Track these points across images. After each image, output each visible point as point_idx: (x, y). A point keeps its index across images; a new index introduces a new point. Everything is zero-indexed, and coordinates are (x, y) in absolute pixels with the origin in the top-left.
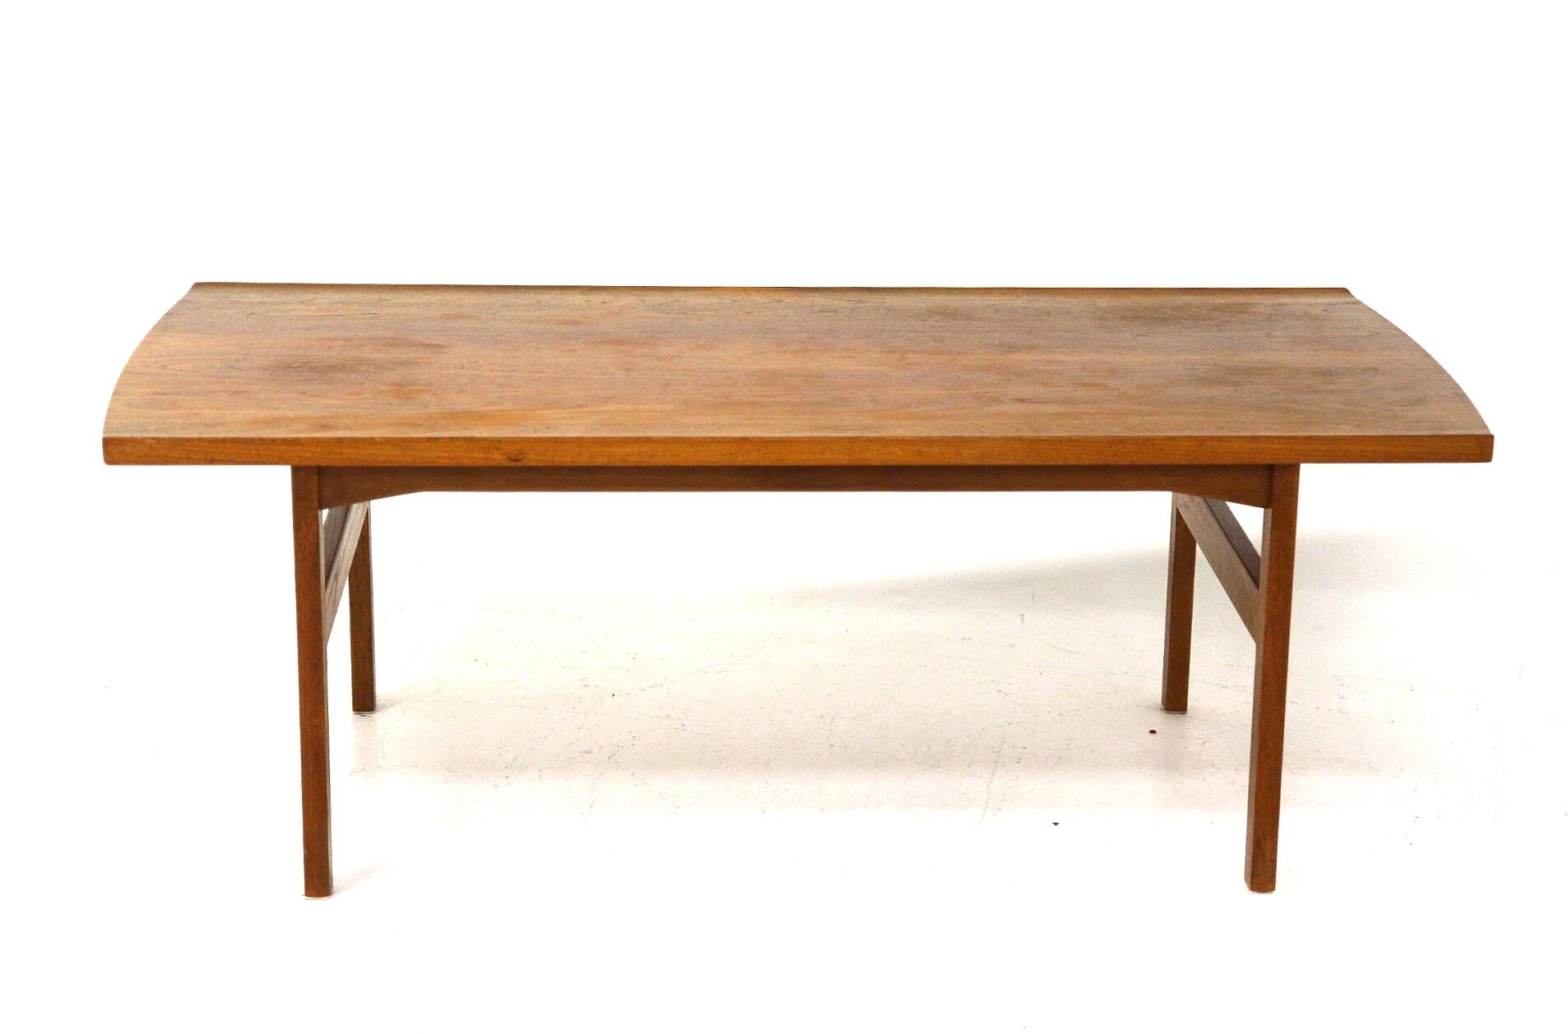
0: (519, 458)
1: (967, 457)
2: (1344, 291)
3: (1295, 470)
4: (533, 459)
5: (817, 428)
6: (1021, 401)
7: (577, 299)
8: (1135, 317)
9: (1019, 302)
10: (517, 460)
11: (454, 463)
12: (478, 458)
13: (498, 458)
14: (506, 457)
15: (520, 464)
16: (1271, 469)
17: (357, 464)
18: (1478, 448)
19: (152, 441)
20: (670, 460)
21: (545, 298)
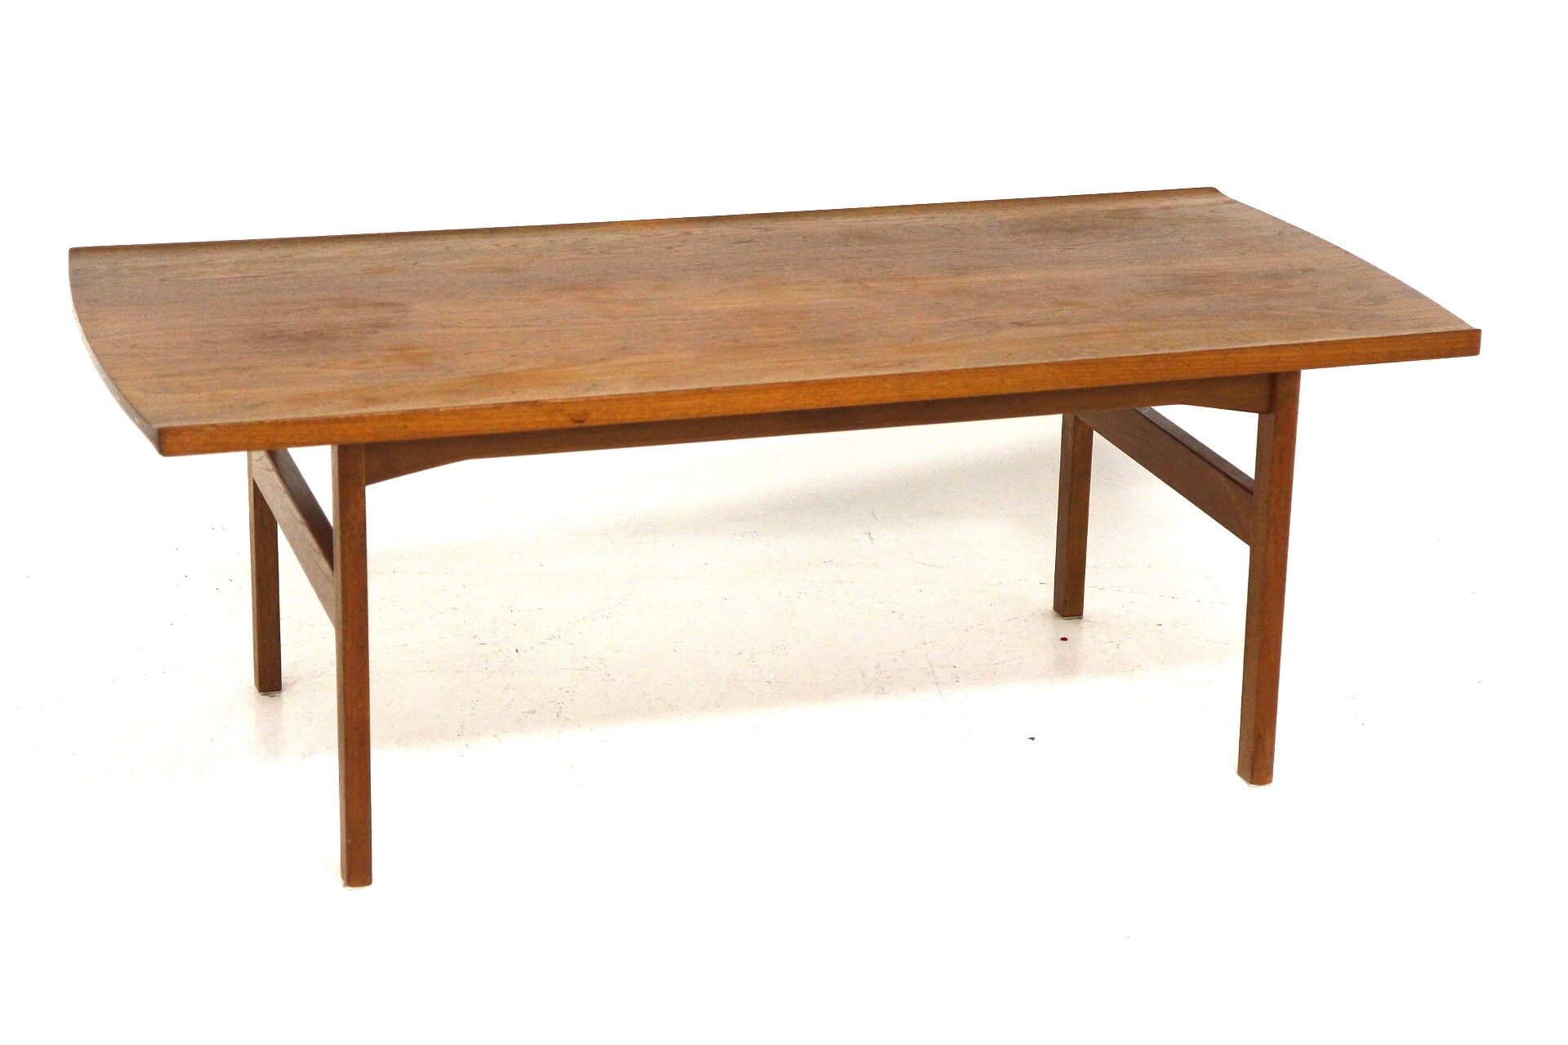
0: (582, 419)
1: (1011, 386)
2: (1213, 191)
3: (1295, 377)
4: (596, 419)
5: (854, 367)
6: (1021, 324)
7: (485, 244)
8: (1043, 228)
9: (920, 220)
10: (580, 422)
11: (518, 429)
12: (541, 422)
13: (561, 421)
14: (570, 418)
15: (584, 425)
16: (1273, 378)
17: (420, 437)
18: (1465, 342)
19: (213, 429)
20: (731, 410)
21: (451, 242)
